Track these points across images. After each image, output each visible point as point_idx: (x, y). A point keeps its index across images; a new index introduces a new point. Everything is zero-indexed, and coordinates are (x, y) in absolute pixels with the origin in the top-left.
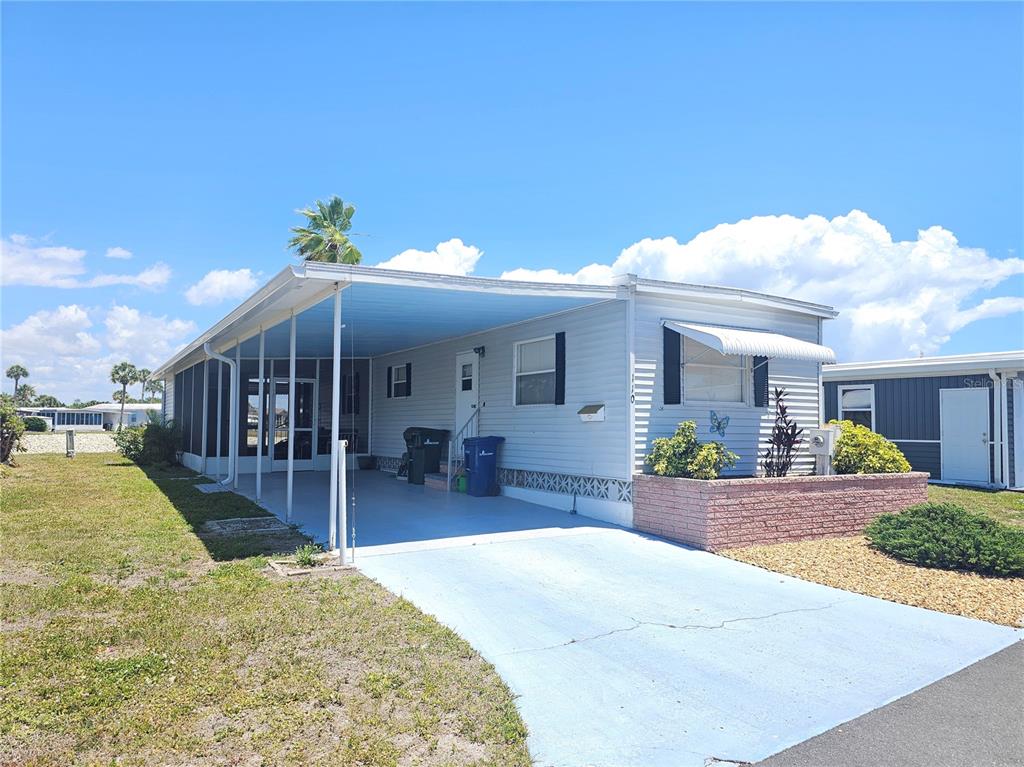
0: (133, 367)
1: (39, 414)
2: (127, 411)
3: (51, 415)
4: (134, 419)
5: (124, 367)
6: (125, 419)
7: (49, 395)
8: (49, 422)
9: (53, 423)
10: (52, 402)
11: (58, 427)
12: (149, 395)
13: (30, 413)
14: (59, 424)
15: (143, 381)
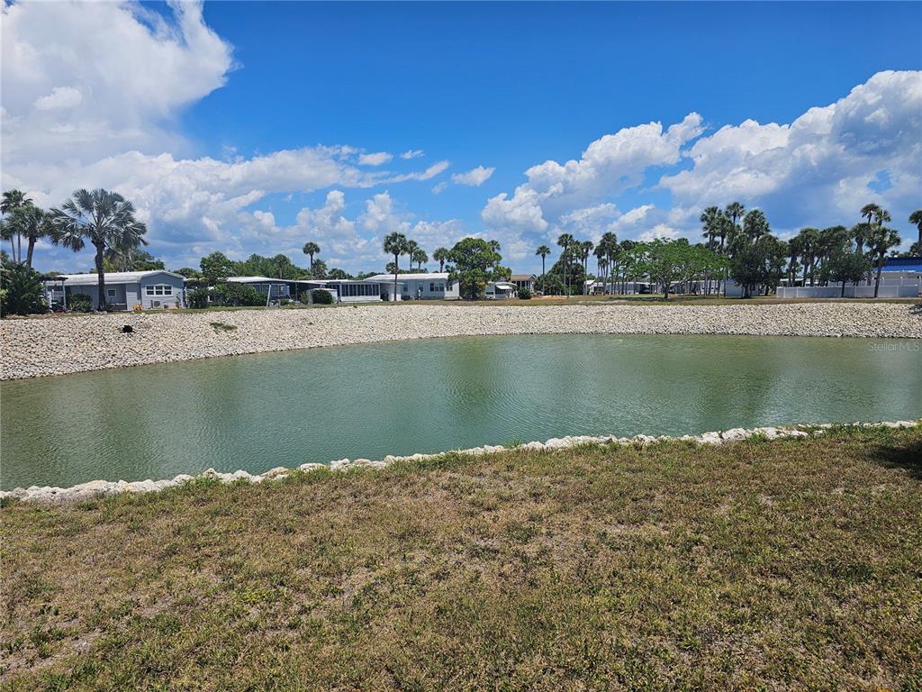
0: (403, 236)
1: (326, 287)
2: (400, 281)
3: (336, 286)
4: (405, 289)
5: (395, 236)
6: (399, 289)
7: (339, 268)
8: (334, 294)
9: (339, 295)
10: (341, 274)
11: (343, 299)
12: (415, 265)
13: (318, 286)
14: (343, 295)
15: (410, 253)
